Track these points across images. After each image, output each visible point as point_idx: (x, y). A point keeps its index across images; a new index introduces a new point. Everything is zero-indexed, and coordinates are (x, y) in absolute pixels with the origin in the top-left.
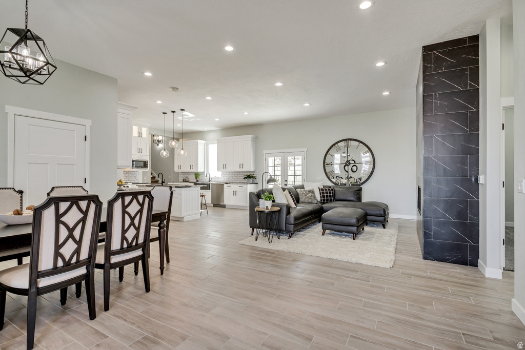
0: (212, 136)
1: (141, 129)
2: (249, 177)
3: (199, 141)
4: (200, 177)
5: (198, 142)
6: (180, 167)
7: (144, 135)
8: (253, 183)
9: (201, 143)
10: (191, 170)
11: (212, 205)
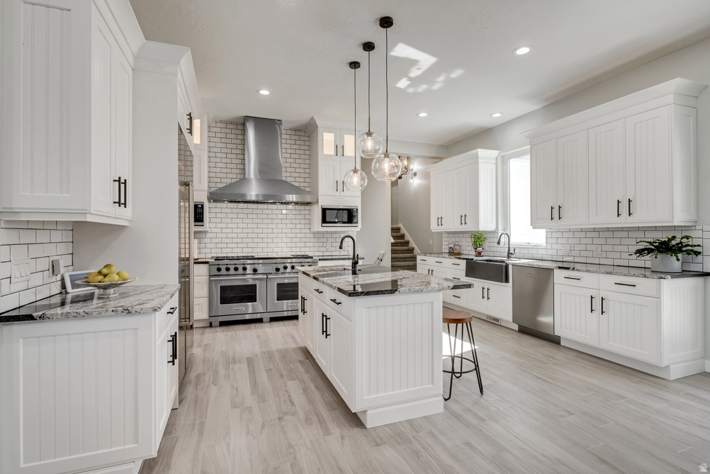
0: (517, 134)
1: (342, 139)
2: (664, 248)
3: (481, 152)
4: (486, 245)
5: (477, 156)
6: (440, 221)
7: (349, 151)
8: (684, 273)
9: (486, 156)
10: (464, 228)
11: (516, 327)
